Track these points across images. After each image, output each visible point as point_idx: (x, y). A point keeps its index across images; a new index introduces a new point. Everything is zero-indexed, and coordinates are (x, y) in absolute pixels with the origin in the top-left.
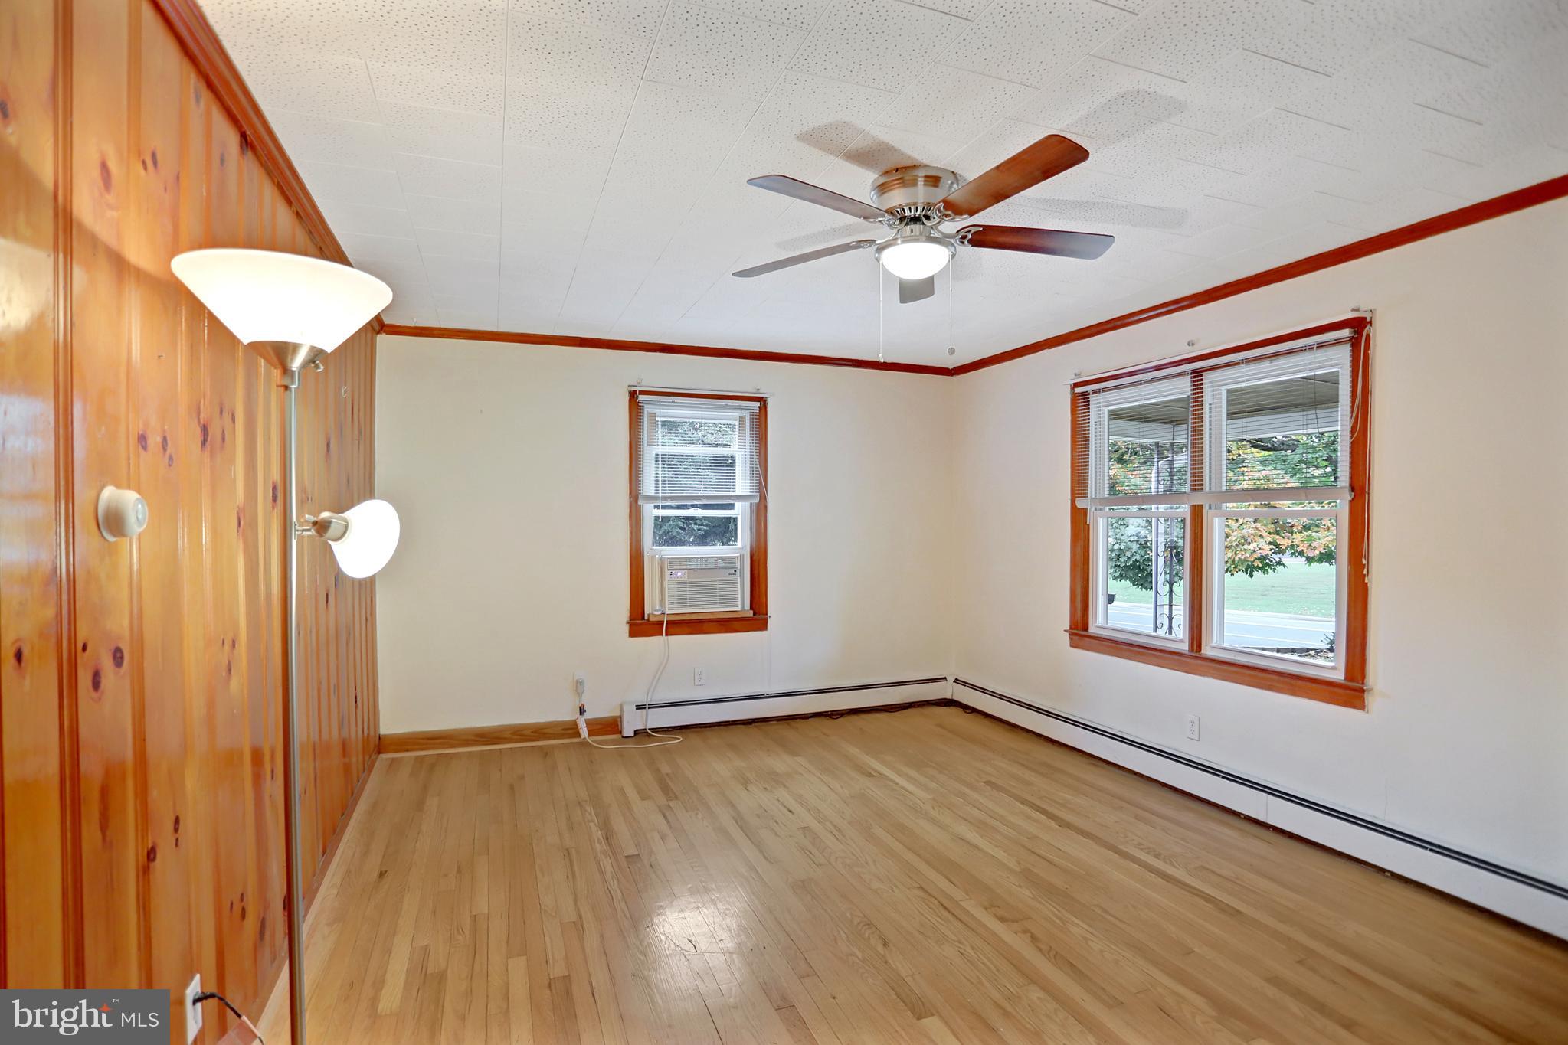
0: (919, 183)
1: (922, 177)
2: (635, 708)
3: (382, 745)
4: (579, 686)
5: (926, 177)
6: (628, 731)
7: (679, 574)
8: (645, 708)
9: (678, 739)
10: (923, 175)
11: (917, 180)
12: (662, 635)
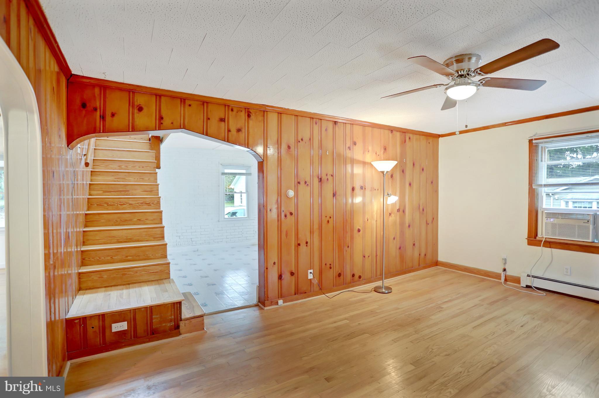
0: (454, 63)
1: (454, 61)
2: (527, 275)
3: (437, 263)
4: (505, 261)
5: (456, 60)
6: (523, 284)
7: (552, 220)
8: (530, 276)
9: (544, 294)
10: (454, 60)
11: (453, 62)
12: (541, 246)
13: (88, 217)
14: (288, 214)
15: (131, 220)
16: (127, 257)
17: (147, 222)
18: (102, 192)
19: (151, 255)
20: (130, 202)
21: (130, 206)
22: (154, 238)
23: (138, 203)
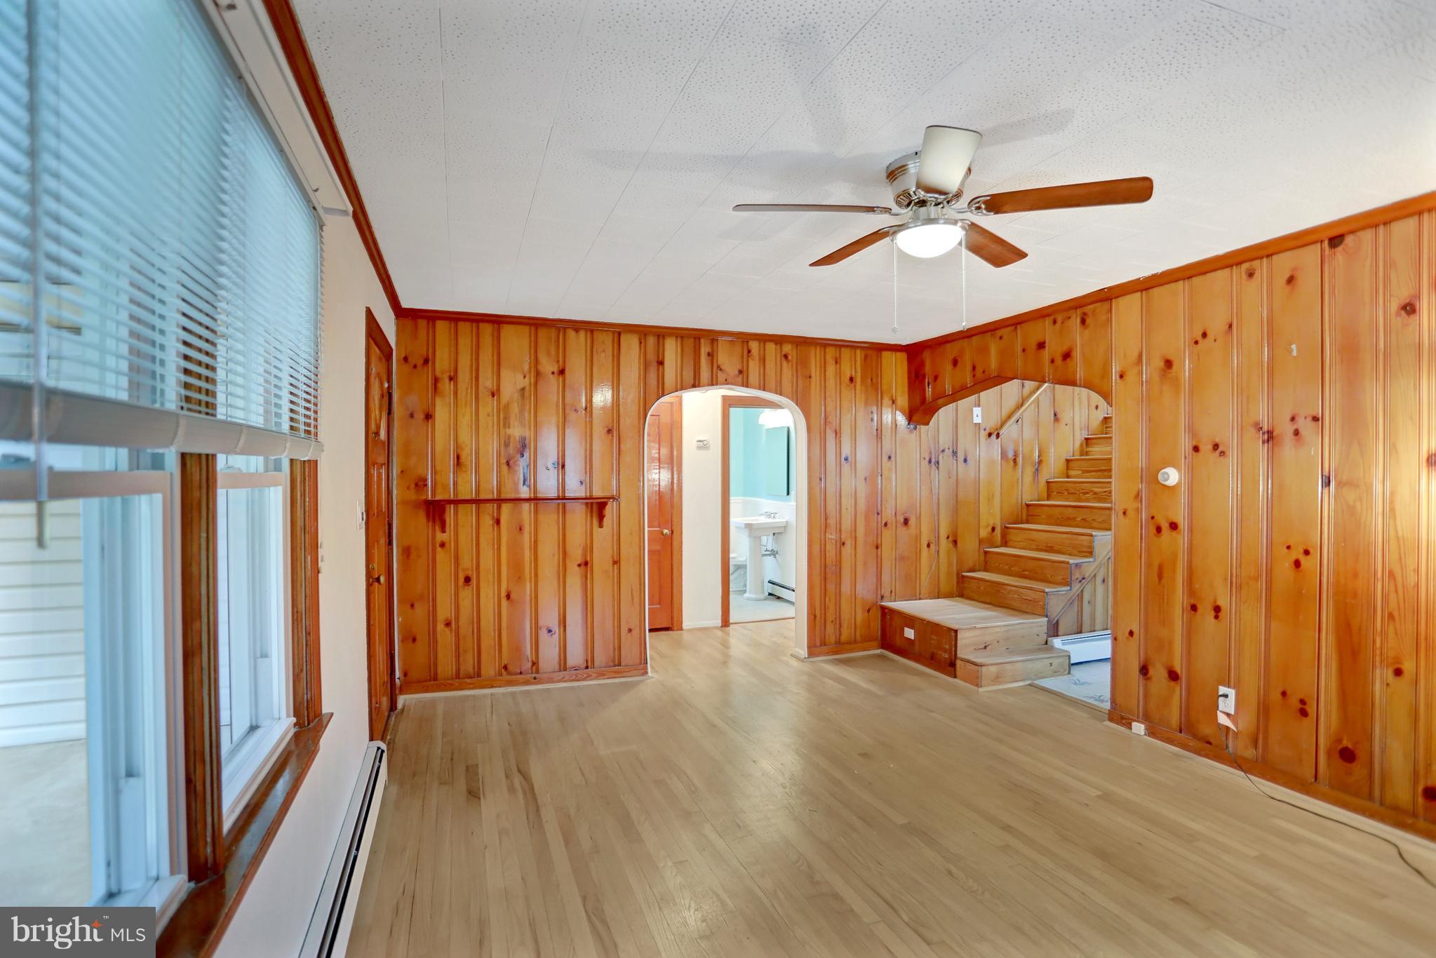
13: (1031, 508)
14: (1165, 526)
15: (1074, 519)
16: (1024, 571)
17: (1095, 524)
18: (1080, 472)
19: (1049, 576)
20: (1096, 490)
21: (1094, 496)
22: (1079, 552)
23: (1105, 492)
